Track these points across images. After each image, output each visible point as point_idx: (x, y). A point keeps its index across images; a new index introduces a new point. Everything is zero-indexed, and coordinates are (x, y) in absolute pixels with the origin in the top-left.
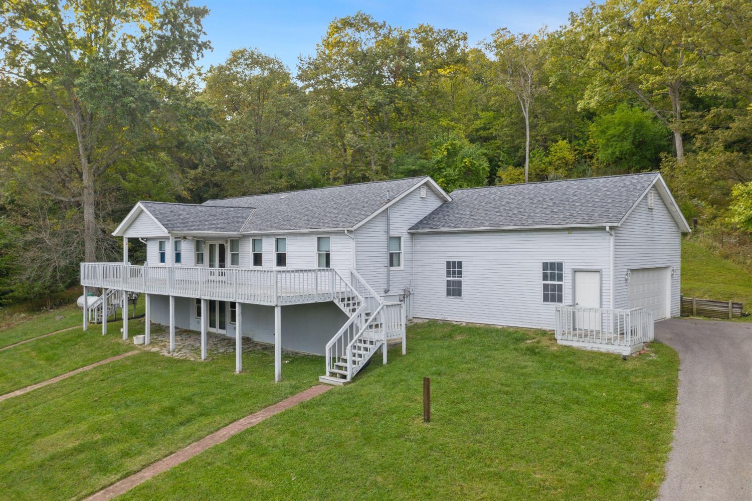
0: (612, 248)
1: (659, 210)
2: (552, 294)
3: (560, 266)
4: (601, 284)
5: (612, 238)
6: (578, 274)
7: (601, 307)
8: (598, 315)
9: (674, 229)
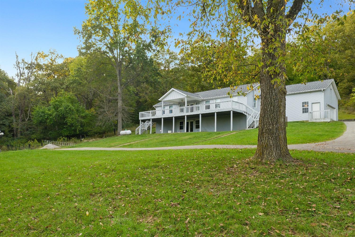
0: (323, 96)
1: (333, 90)
2: (305, 111)
3: (308, 103)
4: (320, 106)
5: (323, 93)
6: (313, 104)
7: (320, 110)
8: (319, 112)
9: (336, 98)
